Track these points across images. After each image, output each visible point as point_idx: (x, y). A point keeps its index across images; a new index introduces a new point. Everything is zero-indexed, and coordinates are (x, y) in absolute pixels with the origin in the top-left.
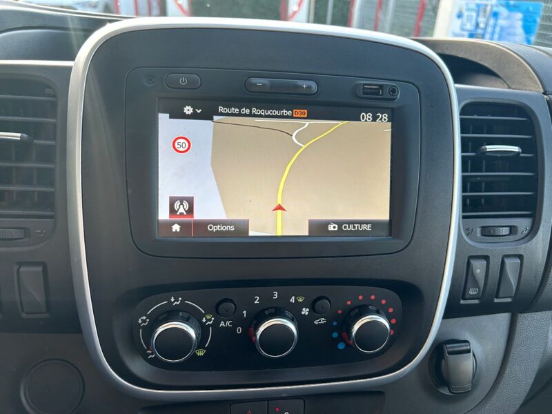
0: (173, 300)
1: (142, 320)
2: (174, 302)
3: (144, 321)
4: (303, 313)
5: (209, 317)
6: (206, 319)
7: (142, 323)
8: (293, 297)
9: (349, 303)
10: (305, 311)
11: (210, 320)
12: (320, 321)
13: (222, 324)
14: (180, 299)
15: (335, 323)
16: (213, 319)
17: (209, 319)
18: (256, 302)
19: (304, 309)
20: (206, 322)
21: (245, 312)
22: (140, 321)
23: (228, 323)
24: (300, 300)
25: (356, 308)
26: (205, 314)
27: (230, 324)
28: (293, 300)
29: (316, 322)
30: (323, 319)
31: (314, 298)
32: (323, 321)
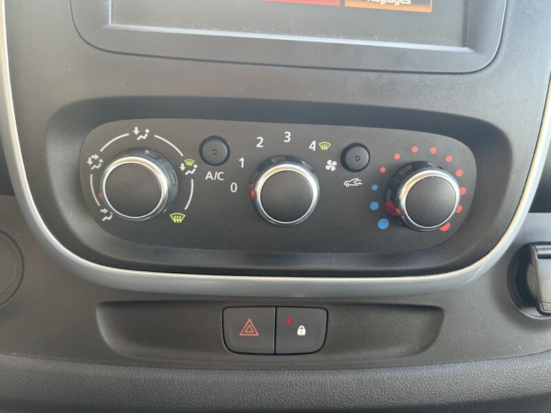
0: (136, 131)
1: (93, 160)
2: (139, 135)
3: (95, 162)
4: (328, 168)
5: (189, 163)
6: (185, 165)
7: (92, 165)
8: (314, 142)
9: (397, 157)
10: (331, 165)
11: (191, 168)
12: (352, 183)
13: (209, 176)
14: (147, 131)
15: (375, 188)
16: (195, 166)
17: (190, 166)
18: (258, 146)
19: (329, 162)
20: (186, 171)
21: (242, 160)
22: (90, 162)
23: (218, 175)
24: (325, 147)
25: (408, 164)
26: (185, 157)
27: (221, 176)
28: (313, 144)
29: (347, 184)
30: (357, 179)
31: (345, 145)
32: (357, 182)
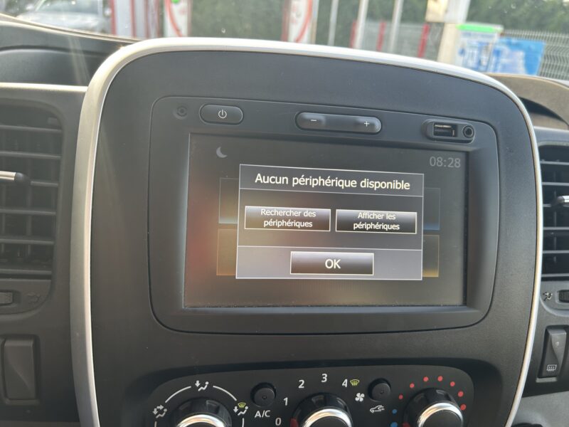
0: (198, 384)
1: (158, 410)
2: (199, 387)
3: (160, 412)
4: (357, 399)
5: (242, 406)
6: (238, 408)
7: (157, 415)
8: (346, 381)
9: (412, 386)
10: (360, 397)
11: (243, 410)
12: (377, 409)
13: (258, 414)
14: (207, 383)
15: (395, 411)
16: (247, 408)
17: (242, 408)
18: (300, 387)
19: (358, 395)
20: (238, 412)
21: (286, 399)
22: (155, 412)
23: (265, 413)
24: (355, 383)
25: (420, 392)
26: (238, 402)
27: (268, 414)
28: (345, 384)
29: (372, 411)
30: (381, 406)
31: (371, 381)
32: (380, 408)
